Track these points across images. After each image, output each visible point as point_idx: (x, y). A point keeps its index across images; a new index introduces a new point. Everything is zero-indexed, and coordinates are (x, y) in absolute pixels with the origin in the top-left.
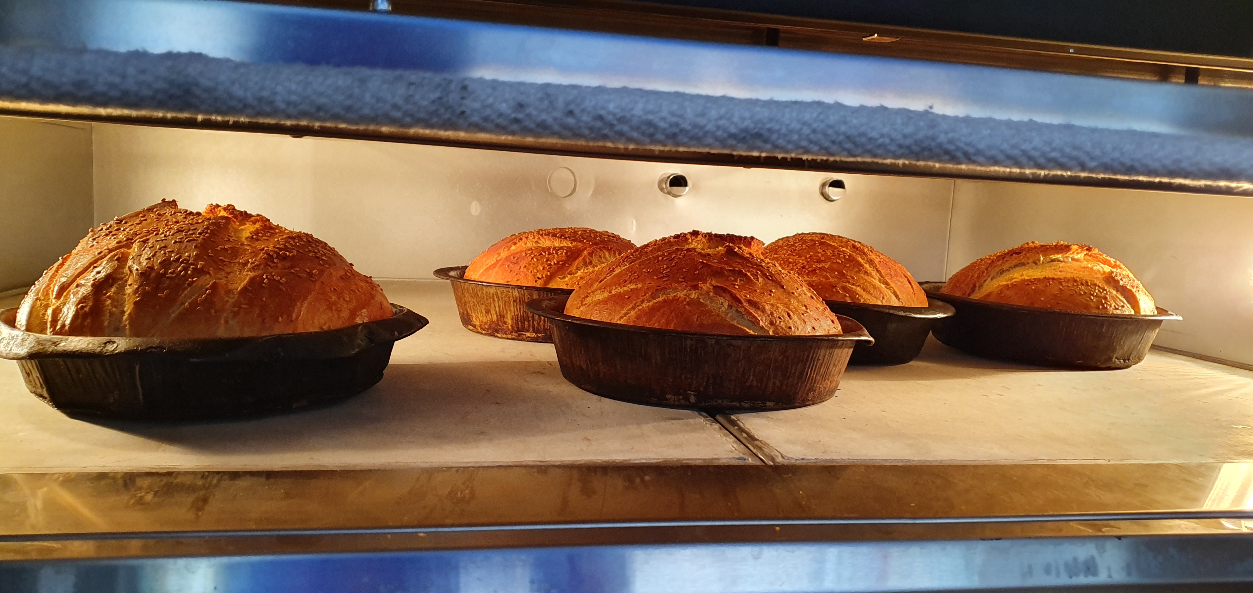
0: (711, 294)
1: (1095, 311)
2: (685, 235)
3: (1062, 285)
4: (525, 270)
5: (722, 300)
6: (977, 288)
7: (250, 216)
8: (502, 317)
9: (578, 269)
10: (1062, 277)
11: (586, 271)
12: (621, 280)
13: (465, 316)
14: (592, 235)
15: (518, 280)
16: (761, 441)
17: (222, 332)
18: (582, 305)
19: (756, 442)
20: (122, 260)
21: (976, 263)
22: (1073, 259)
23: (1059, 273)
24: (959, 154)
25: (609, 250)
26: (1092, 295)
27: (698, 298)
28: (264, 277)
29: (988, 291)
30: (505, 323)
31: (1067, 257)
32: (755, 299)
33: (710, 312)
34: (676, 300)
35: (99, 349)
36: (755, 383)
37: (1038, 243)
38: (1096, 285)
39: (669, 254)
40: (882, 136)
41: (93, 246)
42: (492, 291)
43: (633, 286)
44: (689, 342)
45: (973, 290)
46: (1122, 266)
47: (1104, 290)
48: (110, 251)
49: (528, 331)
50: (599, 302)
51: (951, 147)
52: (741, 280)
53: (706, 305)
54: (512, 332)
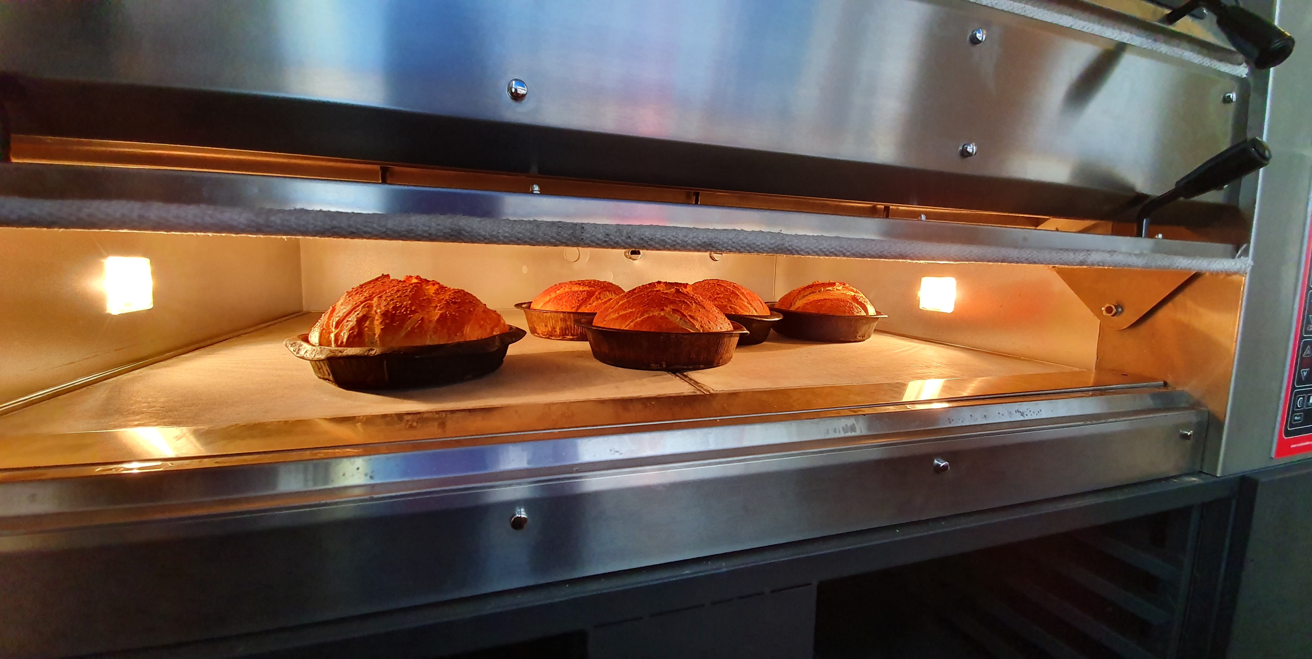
0: (671, 313)
1: (847, 314)
2: (654, 283)
3: (832, 302)
4: (566, 303)
5: (676, 316)
6: (793, 304)
7: (429, 281)
8: (554, 328)
9: (593, 302)
10: (832, 298)
11: (598, 302)
12: (623, 307)
13: (533, 329)
14: (599, 283)
15: (562, 309)
16: (701, 384)
17: (428, 342)
18: (604, 321)
19: (699, 384)
20: (370, 307)
21: (791, 292)
22: (837, 289)
23: (831, 297)
24: (794, 251)
25: (609, 291)
26: (847, 306)
27: (664, 315)
28: (447, 313)
29: (798, 306)
30: (556, 331)
31: (834, 289)
32: (692, 315)
33: (671, 322)
34: (653, 316)
35: (366, 354)
36: (694, 356)
37: (820, 282)
38: (848, 302)
39: (647, 293)
40: (762, 244)
41: (350, 300)
42: (549, 315)
43: (630, 310)
44: (662, 337)
45: (791, 306)
46: (860, 292)
47: (852, 304)
48: (362, 303)
49: (568, 335)
50: (613, 319)
51: (790, 248)
52: (684, 306)
53: (669, 319)
54: (559, 336)
